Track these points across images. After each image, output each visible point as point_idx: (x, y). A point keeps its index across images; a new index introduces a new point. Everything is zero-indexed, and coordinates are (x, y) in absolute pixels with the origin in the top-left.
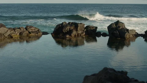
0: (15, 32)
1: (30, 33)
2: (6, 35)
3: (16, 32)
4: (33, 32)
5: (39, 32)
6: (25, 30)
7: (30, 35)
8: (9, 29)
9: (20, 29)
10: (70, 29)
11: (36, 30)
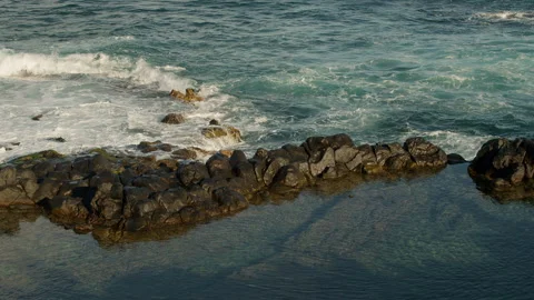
0: (374, 159)
1: (413, 159)
2: (352, 166)
3: (379, 158)
4: (420, 157)
5: (438, 158)
6: (402, 151)
7: (414, 165)
8: (361, 148)
9: (389, 149)
10: (511, 161)
11: (432, 151)
